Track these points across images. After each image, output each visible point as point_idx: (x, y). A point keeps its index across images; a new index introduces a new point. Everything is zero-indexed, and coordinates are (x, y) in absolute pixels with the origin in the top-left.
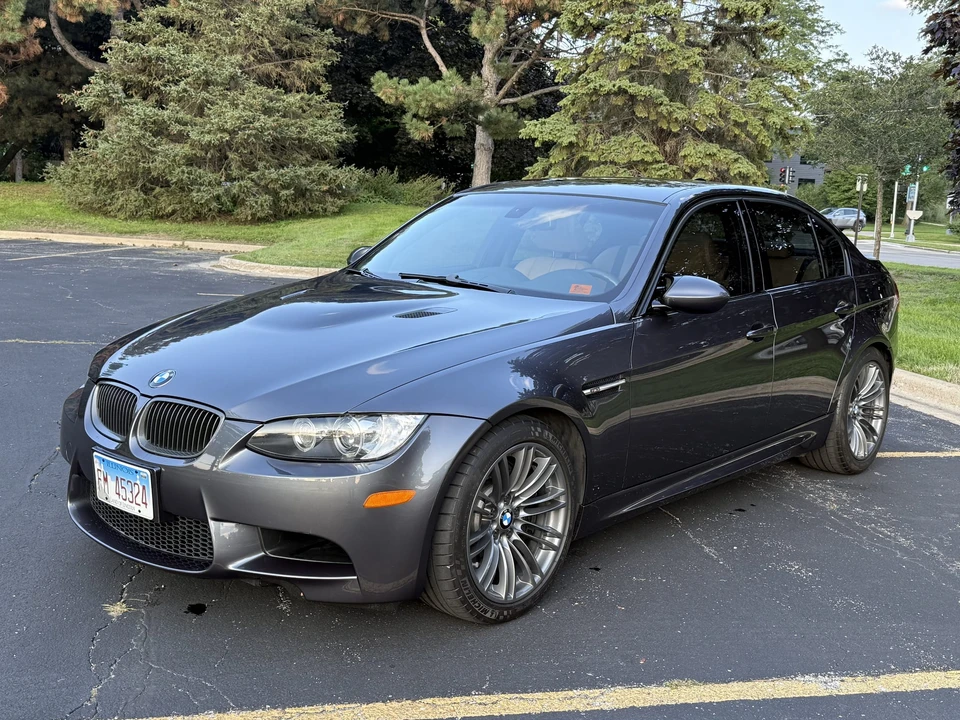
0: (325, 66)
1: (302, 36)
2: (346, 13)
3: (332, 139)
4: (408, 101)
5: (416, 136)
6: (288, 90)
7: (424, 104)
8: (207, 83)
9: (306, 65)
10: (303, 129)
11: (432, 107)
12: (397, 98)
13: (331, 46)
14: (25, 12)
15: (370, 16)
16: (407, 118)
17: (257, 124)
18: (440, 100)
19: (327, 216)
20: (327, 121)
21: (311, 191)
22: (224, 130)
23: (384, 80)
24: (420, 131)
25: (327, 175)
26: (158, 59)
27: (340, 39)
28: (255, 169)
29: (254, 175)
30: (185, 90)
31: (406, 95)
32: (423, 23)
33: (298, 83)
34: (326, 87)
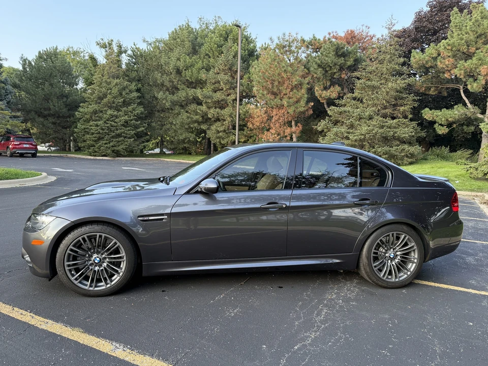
0: (411, 108)
1: (402, 98)
2: (426, 87)
3: (407, 135)
4: (437, 119)
5: (440, 132)
6: (393, 118)
7: (443, 120)
8: (361, 118)
9: (402, 109)
10: (396, 133)
11: (447, 120)
12: (433, 118)
13: (414, 100)
14: (307, 101)
15: (436, 87)
16: (436, 126)
17: (374, 132)
18: (451, 117)
19: (403, 165)
20: (406, 129)
21: (397, 156)
22: (363, 135)
23: (428, 111)
24: (442, 131)
25: (404, 150)
26: (345, 112)
27: (419, 98)
28: (374, 148)
29: (374, 150)
30: (352, 122)
31: (437, 116)
32: (461, 87)
33: (399, 115)
34: (410, 116)
